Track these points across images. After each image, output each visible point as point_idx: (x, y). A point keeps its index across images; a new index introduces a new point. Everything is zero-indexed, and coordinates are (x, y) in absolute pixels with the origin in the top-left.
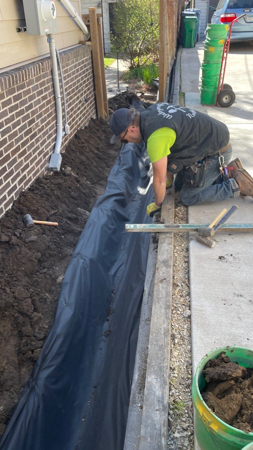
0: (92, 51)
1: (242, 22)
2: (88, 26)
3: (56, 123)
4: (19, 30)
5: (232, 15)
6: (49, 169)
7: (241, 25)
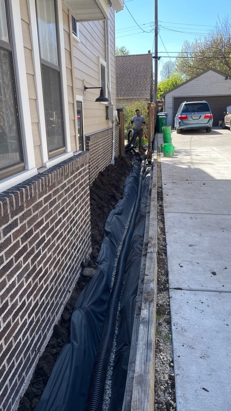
0: (120, 129)
1: (190, 119)
2: (119, 119)
3: (112, 150)
4: (106, 119)
5: (185, 116)
6: (110, 164)
7: (190, 121)
